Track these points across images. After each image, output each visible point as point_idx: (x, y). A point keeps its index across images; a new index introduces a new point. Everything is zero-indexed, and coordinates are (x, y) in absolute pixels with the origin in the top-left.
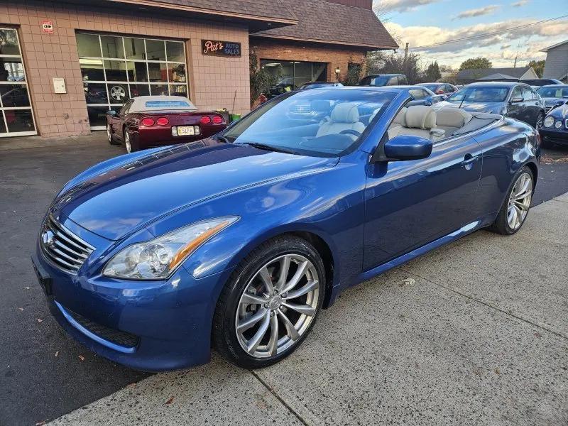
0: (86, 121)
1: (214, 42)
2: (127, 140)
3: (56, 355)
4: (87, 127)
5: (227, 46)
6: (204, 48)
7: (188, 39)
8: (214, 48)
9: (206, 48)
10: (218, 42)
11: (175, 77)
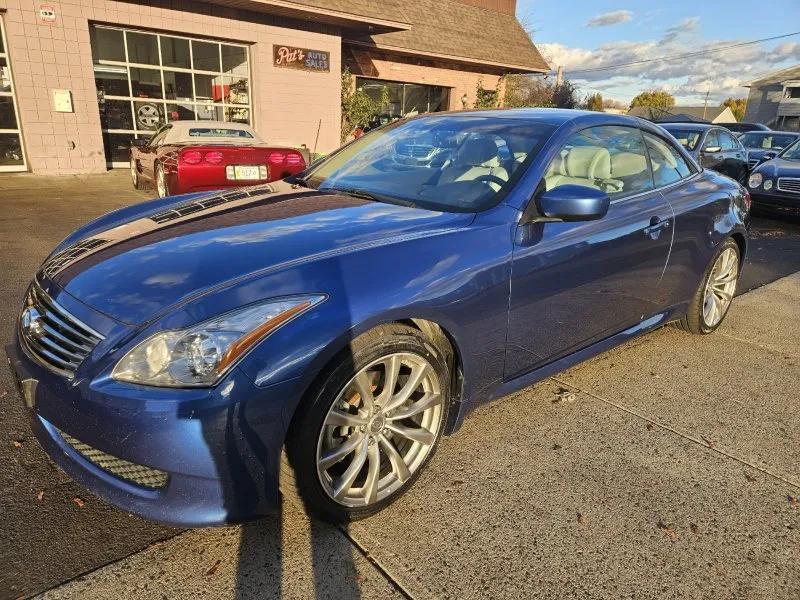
0: (100, 153)
1: (292, 50)
2: (159, 182)
3: (40, 497)
4: (101, 161)
5: (310, 55)
6: (277, 56)
7: (253, 43)
8: (291, 57)
9: (279, 57)
10: (297, 49)
11: (233, 96)
